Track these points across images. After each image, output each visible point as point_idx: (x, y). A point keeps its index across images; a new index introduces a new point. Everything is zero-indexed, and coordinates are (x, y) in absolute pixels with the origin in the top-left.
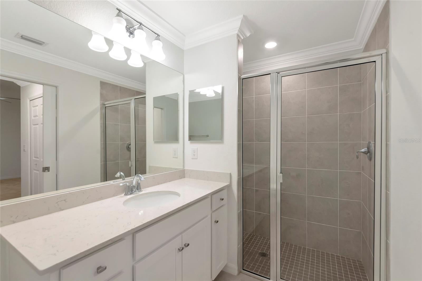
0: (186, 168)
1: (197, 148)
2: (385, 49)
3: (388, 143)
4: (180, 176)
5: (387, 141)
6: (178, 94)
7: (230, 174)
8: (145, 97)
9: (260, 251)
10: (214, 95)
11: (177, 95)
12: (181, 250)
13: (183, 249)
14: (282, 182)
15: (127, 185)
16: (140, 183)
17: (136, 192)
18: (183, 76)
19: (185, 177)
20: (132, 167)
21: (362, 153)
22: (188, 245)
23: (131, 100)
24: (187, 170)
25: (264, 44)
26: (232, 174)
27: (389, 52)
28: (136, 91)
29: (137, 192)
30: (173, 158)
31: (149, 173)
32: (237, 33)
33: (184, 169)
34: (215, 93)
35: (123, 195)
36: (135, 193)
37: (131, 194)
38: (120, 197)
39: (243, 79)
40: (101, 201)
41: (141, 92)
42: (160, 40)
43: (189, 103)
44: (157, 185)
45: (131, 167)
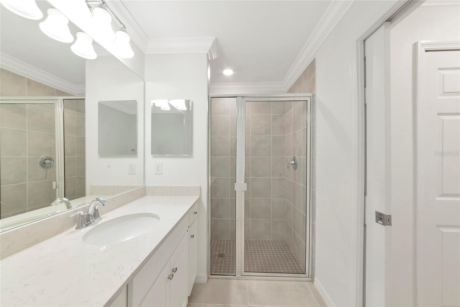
0: (147, 185)
1: (162, 163)
2: (311, 93)
3: (314, 157)
4: (141, 195)
5: (314, 156)
6: (137, 101)
7: (200, 187)
8: (84, 99)
9: (217, 253)
10: (169, 109)
11: (135, 103)
12: (171, 277)
13: (173, 275)
14: (246, 190)
15: (80, 215)
16: (98, 209)
17: (94, 221)
18: (143, 83)
19: (146, 195)
20: (57, 190)
21: (291, 165)
22: (176, 269)
23: (56, 100)
24: (149, 186)
25: (223, 69)
26: (201, 186)
27: (315, 96)
28: (57, 90)
29: (96, 222)
30: (129, 174)
31: (91, 194)
32: (207, 52)
33: (146, 186)
34: (170, 107)
35: (73, 229)
36: (93, 223)
37: (87, 225)
38: (70, 233)
39: (211, 97)
40: (37, 245)
41: (64, 92)
42: (125, 32)
43: (152, 114)
44: (116, 208)
45: (55, 190)
